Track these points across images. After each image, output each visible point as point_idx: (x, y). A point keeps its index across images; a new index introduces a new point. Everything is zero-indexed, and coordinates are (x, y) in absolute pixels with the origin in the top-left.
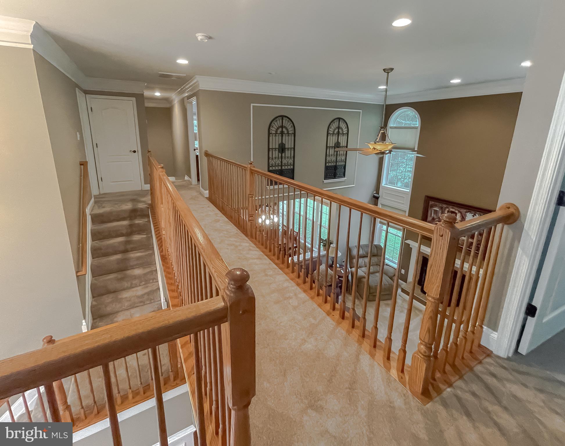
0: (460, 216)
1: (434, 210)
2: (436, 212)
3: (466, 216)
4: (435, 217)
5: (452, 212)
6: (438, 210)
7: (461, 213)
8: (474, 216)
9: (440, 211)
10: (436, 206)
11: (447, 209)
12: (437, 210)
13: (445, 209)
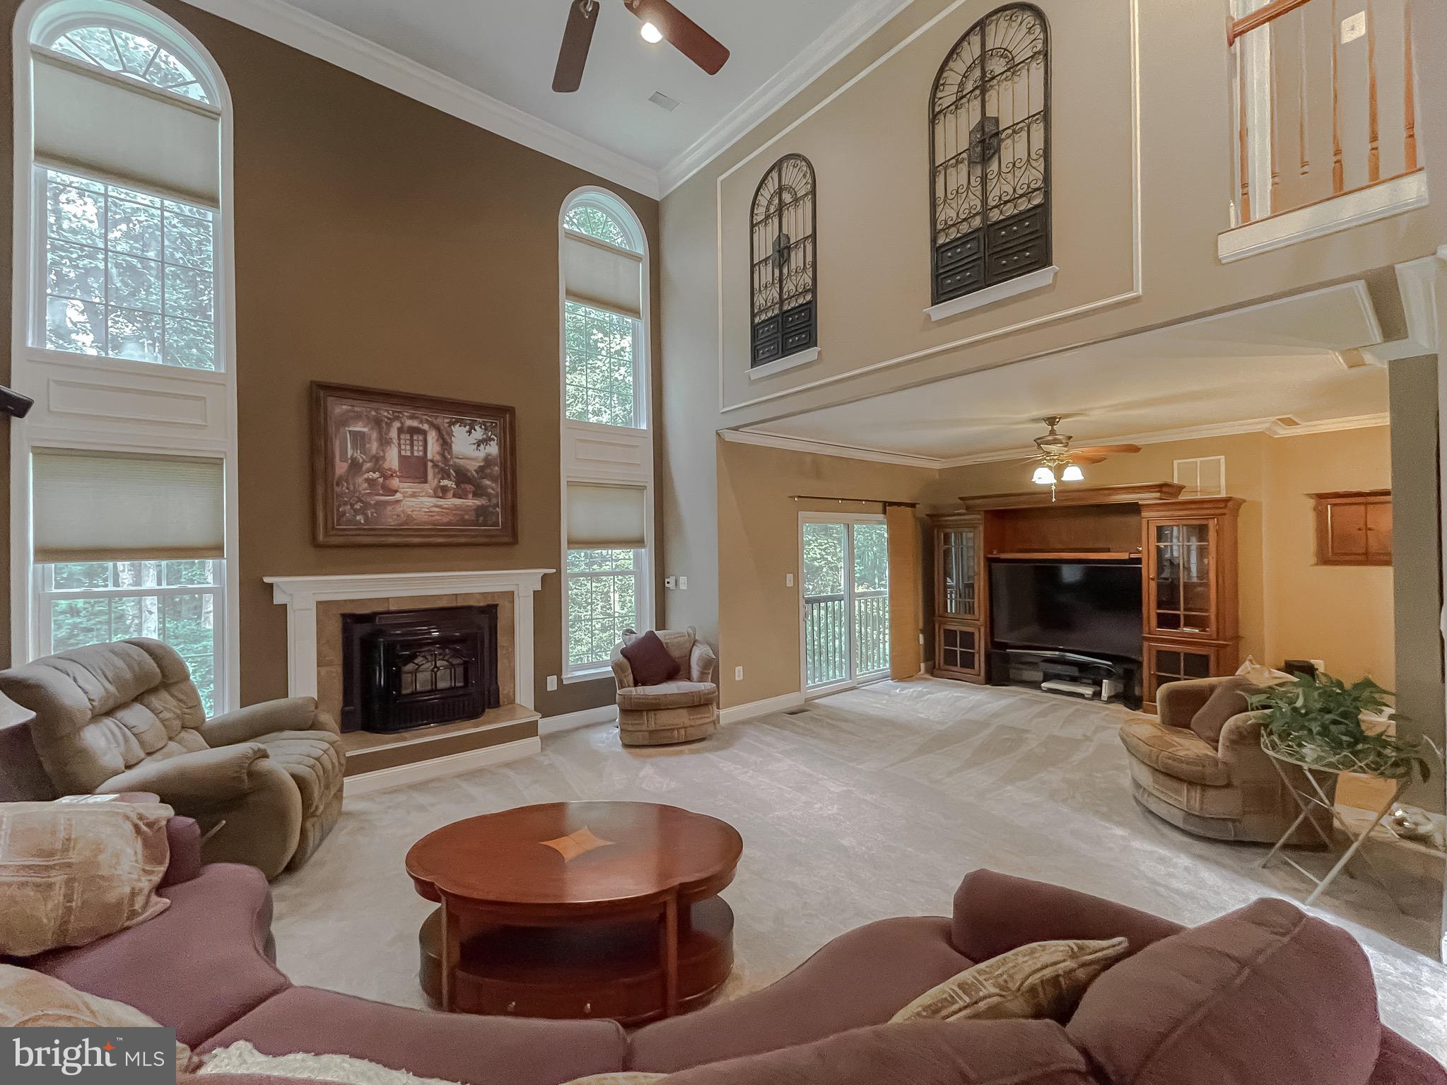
0: (436, 437)
1: (350, 431)
2: (359, 439)
3: (451, 434)
4: (360, 457)
5: (413, 431)
6: (365, 430)
7: (438, 429)
8: (470, 432)
9: (374, 435)
10: (358, 417)
11: (397, 424)
12: (362, 435)
13: (389, 425)
